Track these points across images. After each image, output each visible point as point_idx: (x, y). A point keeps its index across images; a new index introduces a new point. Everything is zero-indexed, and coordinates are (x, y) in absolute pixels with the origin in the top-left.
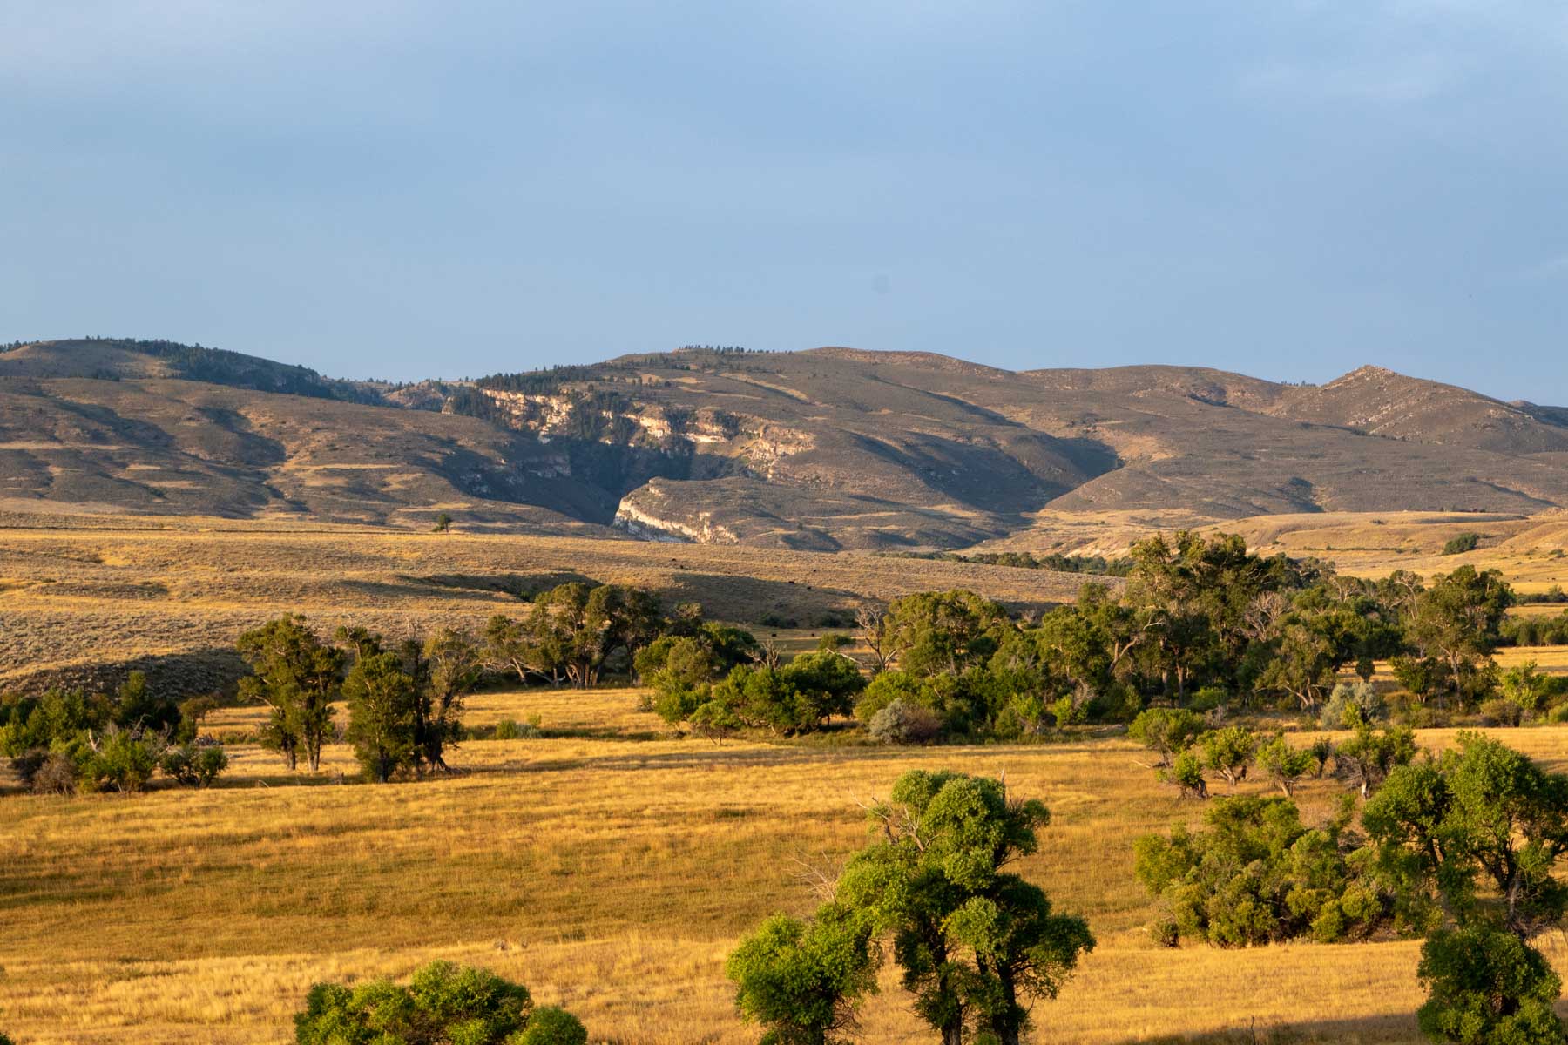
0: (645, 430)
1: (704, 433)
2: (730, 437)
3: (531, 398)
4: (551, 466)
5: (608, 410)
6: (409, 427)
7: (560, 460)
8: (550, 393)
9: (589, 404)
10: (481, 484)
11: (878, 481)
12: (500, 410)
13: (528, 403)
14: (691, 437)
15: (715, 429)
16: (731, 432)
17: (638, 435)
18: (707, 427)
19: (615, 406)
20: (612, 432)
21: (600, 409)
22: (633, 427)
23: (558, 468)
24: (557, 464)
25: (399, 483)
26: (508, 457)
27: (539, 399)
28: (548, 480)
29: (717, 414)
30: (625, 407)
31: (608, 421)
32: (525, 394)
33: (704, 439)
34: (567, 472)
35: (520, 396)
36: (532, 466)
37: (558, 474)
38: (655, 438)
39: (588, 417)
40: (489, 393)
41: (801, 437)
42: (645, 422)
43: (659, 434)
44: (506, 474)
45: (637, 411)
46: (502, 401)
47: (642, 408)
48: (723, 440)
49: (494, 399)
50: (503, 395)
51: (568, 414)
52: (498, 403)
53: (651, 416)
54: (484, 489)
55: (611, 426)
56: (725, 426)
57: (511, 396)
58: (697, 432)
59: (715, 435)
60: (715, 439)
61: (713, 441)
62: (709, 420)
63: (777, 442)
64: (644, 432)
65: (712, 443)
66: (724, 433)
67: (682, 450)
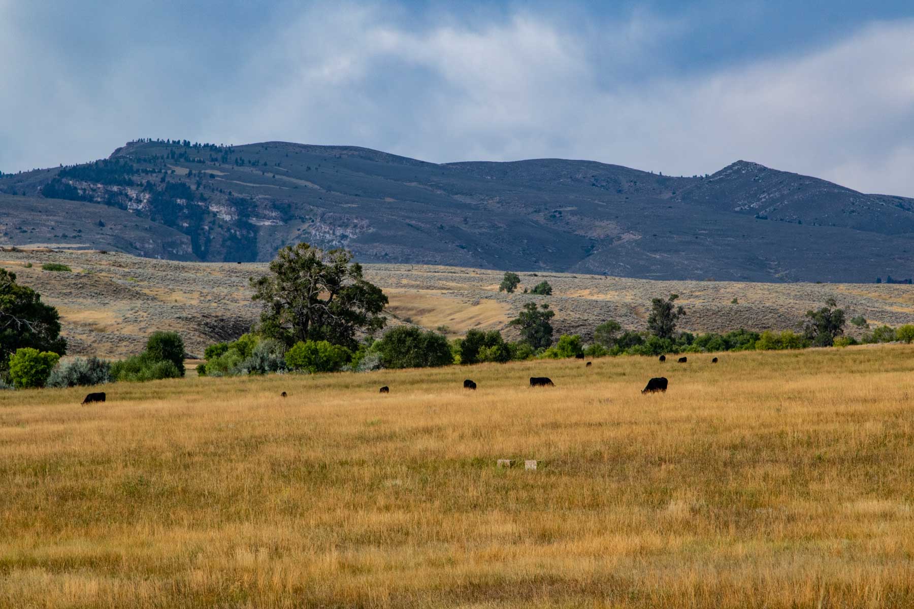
0: (215, 214)
1: (266, 217)
2: (285, 221)
3: (109, 188)
5: (181, 198)
9: (164, 193)
13: (107, 192)
14: (253, 221)
15: (274, 214)
16: (287, 217)
17: (209, 219)
18: (267, 212)
19: (185, 194)
20: (187, 217)
21: (174, 197)
22: (203, 212)
23: (184, 247)
24: (182, 243)
30: (194, 195)
31: (182, 207)
33: (266, 223)
38: (225, 221)
42: (214, 208)
43: (227, 218)
45: (205, 200)
46: (83, 190)
47: (210, 197)
48: (281, 223)
50: (84, 185)
51: (149, 201)
52: (80, 192)
53: (219, 203)
55: (185, 211)
56: (282, 212)
57: (92, 186)
58: (258, 216)
59: (274, 219)
60: (274, 222)
61: (273, 224)
62: (268, 207)
63: (335, 225)
64: (214, 217)
65: (271, 225)
66: (281, 218)
67: (248, 233)
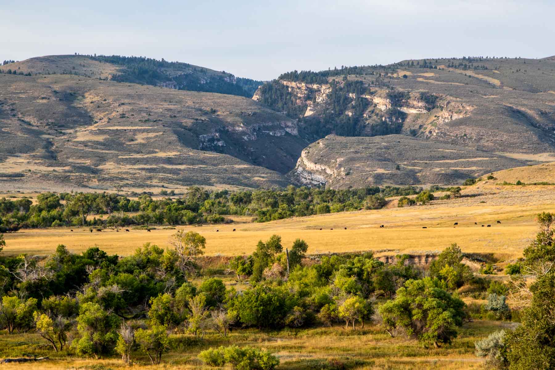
1: (413, 107)
2: (429, 110)
3: (310, 86)
4: (282, 128)
5: (353, 93)
6: (190, 103)
7: (290, 124)
8: (321, 83)
9: (341, 89)
10: (218, 140)
11: (505, 137)
12: (290, 94)
13: (308, 88)
14: (405, 109)
15: (420, 104)
16: (430, 107)
17: (370, 109)
18: (415, 103)
19: (358, 90)
20: (353, 107)
21: (348, 92)
22: (366, 104)
23: (288, 130)
24: (288, 127)
25: (143, 139)
26: (247, 123)
27: (315, 86)
28: (277, 137)
29: (422, 94)
30: (364, 90)
31: (352, 100)
32: (307, 83)
33: (413, 111)
34: (295, 132)
35: (303, 84)
36: (267, 128)
37: (287, 133)
38: (381, 110)
39: (340, 97)
40: (285, 83)
41: (468, 108)
42: (376, 100)
43: (383, 108)
44: (243, 133)
45: (372, 94)
46: (293, 88)
47: (376, 92)
48: (425, 111)
49: (288, 87)
50: (294, 84)
51: (328, 95)
52: (290, 89)
53: (381, 96)
54: (220, 144)
55: (353, 103)
56: (427, 102)
57: (298, 85)
58: (408, 106)
59: (419, 108)
60: (419, 111)
61: (418, 112)
62: (416, 99)
63: (453, 112)
64: (374, 107)
65: (417, 113)
66: (425, 107)
67: (397, 119)
